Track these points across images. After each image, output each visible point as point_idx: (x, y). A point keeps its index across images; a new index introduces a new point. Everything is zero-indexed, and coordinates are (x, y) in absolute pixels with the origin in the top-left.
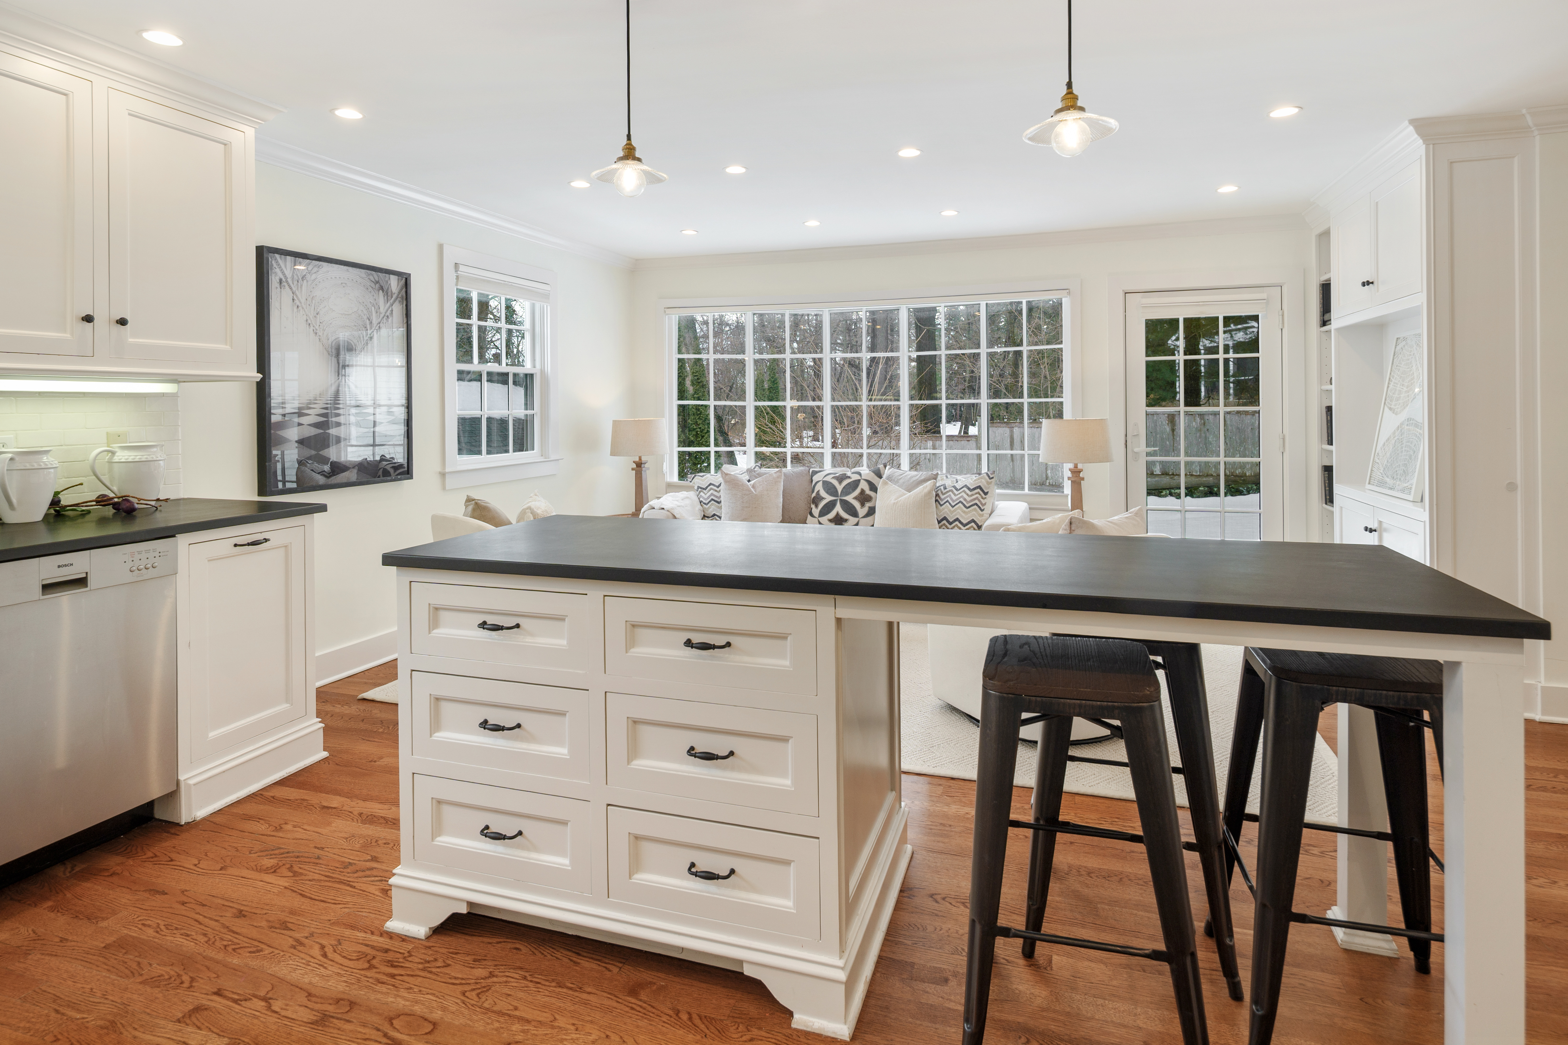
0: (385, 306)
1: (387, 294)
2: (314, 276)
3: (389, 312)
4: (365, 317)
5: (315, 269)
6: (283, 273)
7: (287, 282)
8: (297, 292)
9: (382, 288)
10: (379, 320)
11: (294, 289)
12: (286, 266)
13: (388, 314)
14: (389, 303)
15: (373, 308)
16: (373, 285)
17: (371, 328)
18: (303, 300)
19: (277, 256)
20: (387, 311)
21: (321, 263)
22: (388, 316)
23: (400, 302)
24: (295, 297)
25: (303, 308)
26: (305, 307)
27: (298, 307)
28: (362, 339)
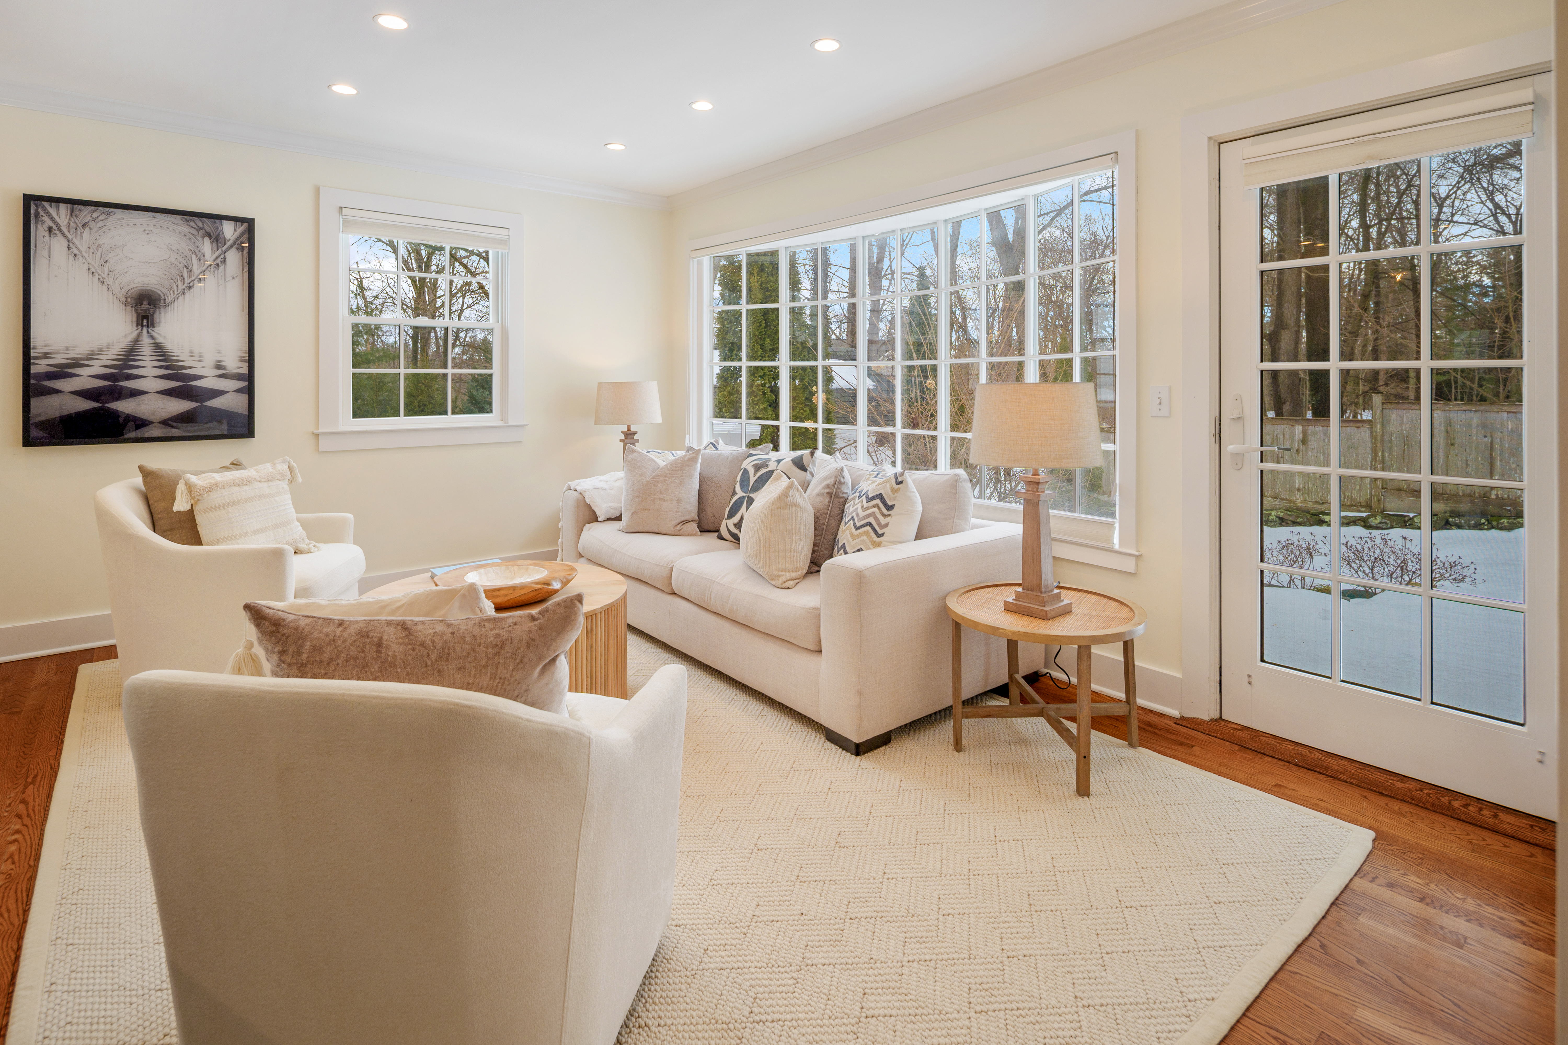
0: (213, 253)
1: (217, 241)
2: (100, 224)
3: (220, 259)
4: (181, 266)
5: (103, 217)
6: (54, 221)
7: (60, 230)
8: (74, 240)
9: (209, 235)
10: (204, 269)
11: (70, 237)
12: (58, 214)
13: (218, 261)
14: (220, 251)
15: (194, 256)
16: (194, 232)
17: (190, 277)
18: (83, 249)
19: (46, 204)
20: (217, 258)
21: (112, 210)
22: (218, 265)
23: (237, 249)
24: (71, 245)
25: (83, 256)
26: (86, 255)
27: (75, 255)
28: (175, 288)
